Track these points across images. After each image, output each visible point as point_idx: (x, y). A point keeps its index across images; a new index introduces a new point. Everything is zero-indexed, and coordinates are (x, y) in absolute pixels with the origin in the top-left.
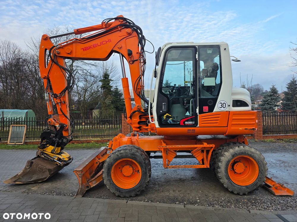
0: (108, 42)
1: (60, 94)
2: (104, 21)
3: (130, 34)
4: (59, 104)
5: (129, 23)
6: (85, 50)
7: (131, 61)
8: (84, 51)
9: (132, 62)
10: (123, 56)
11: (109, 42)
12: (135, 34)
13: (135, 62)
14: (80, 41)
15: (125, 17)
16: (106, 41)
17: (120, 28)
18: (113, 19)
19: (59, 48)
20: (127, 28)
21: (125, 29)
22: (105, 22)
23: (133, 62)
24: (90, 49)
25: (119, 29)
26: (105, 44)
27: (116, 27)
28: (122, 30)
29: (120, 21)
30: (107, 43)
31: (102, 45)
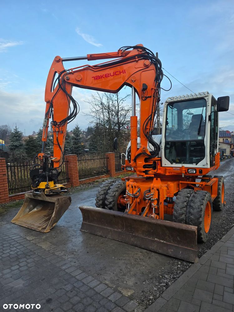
0: (122, 73)
1: (60, 122)
2: (121, 49)
3: (147, 67)
4: (57, 132)
5: (148, 53)
6: (97, 79)
7: (144, 97)
8: (95, 80)
9: (143, 99)
10: (136, 91)
11: (123, 73)
12: (153, 67)
13: (148, 98)
14: (92, 68)
15: (144, 46)
16: (120, 71)
17: (138, 58)
18: (131, 47)
19: (70, 73)
20: (145, 59)
21: (143, 60)
22: (122, 50)
23: (146, 99)
24: (101, 78)
25: (137, 59)
26: (119, 74)
27: (133, 57)
28: (139, 61)
29: (138, 51)
30: (120, 74)
31: (115, 75)
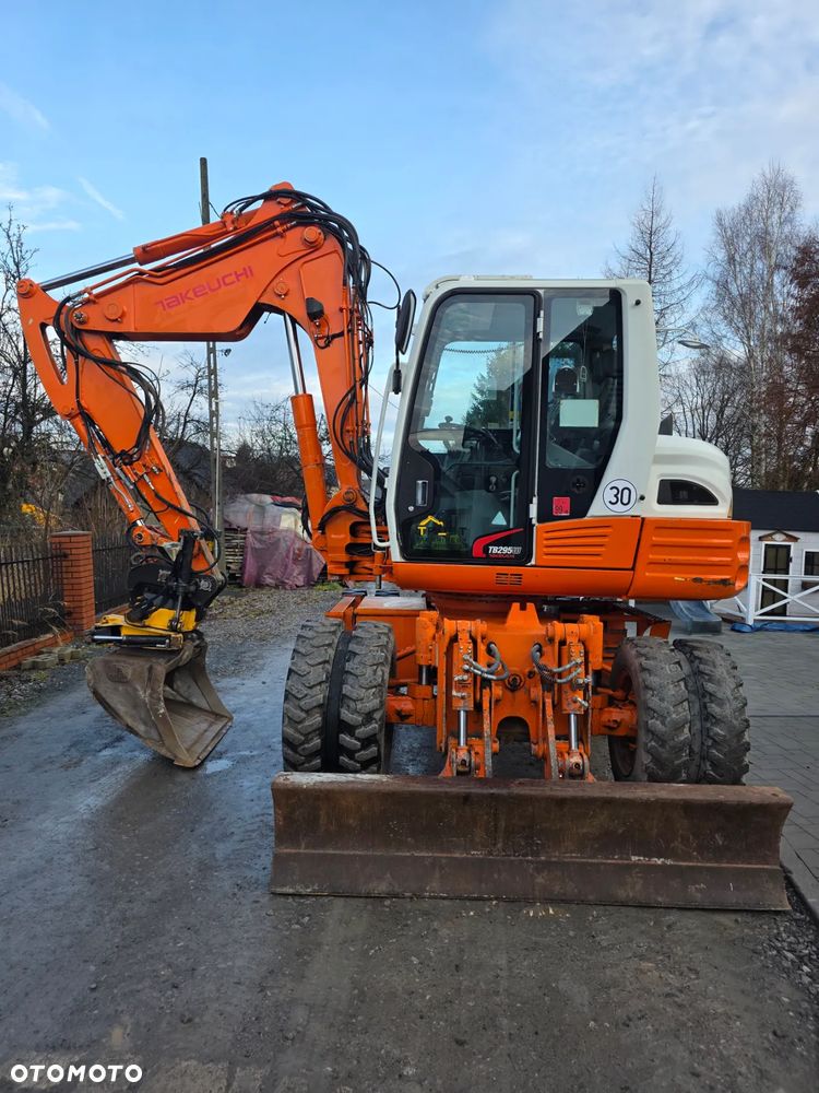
0: (244, 277)
2: (229, 210)
3: (313, 246)
5: (313, 207)
6: (170, 307)
7: (321, 338)
8: (164, 309)
9: (324, 342)
10: (294, 321)
11: (247, 277)
12: (332, 243)
13: (335, 340)
14: (151, 276)
15: (297, 188)
16: (236, 273)
17: (282, 224)
18: (255, 199)
19: (88, 302)
20: (306, 225)
21: (299, 229)
22: (232, 213)
23: (329, 342)
24: (184, 301)
25: (279, 230)
26: (234, 282)
27: (267, 226)
28: (287, 233)
29: (279, 203)
30: (238, 280)
31: (223, 286)
